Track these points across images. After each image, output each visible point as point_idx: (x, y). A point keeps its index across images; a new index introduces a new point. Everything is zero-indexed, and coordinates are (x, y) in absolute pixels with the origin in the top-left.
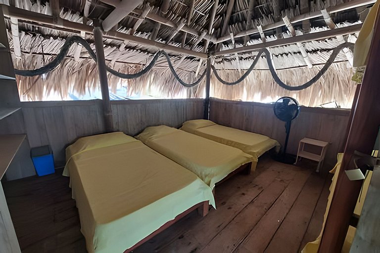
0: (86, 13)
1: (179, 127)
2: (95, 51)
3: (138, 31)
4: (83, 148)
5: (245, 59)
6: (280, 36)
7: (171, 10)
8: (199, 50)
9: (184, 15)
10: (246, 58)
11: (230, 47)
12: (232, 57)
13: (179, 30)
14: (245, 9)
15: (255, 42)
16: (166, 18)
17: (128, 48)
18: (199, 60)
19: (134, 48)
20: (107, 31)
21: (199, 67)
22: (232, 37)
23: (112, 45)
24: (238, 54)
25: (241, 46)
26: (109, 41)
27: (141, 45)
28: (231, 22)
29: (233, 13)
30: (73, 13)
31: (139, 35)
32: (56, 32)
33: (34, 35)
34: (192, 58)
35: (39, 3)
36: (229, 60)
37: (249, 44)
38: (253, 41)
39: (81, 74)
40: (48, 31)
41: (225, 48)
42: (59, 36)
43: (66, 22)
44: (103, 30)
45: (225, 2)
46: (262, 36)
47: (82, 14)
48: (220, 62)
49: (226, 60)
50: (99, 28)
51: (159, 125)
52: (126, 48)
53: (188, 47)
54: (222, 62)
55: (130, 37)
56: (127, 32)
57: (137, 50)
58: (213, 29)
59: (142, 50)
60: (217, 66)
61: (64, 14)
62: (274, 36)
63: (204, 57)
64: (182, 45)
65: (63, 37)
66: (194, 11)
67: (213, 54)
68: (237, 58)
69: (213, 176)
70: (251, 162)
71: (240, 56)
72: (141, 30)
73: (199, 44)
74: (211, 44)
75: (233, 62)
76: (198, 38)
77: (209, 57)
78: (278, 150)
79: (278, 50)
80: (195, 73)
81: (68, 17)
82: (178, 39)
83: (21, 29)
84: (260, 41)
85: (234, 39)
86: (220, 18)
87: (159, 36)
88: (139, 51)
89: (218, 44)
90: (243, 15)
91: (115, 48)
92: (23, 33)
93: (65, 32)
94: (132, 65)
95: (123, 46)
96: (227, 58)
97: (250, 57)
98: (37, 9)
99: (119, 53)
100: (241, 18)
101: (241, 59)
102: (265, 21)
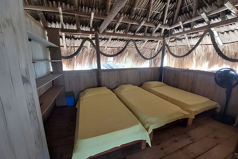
0: (91, 26)
1: (140, 85)
2: (95, 44)
3: (117, 30)
4: (85, 95)
5: (193, 38)
6: (223, 18)
7: (137, 14)
8: (156, 35)
9: (145, 16)
10: (195, 37)
11: (181, 31)
12: (183, 37)
13: (141, 26)
14: (192, 3)
15: (201, 25)
16: (133, 20)
17: (113, 39)
18: (157, 42)
19: (116, 39)
20: (101, 33)
21: (157, 46)
22: (181, 24)
23: (105, 39)
24: (187, 34)
25: (189, 29)
26: (103, 37)
27: (120, 37)
28: (180, 13)
29: (181, 7)
30: (86, 26)
31: (118, 32)
32: (79, 36)
33: (71, 39)
34: (152, 41)
35: (72, 24)
36: (180, 40)
37: (195, 27)
38: (199, 24)
39: (91, 55)
40: (76, 36)
41: (176, 32)
42: (81, 38)
43: (83, 32)
44: (99, 32)
45: (175, 1)
46: (207, 20)
47: (89, 26)
48: (173, 41)
49: (178, 39)
50: (97, 32)
51: (128, 84)
52: (112, 40)
53: (149, 35)
54: (175, 41)
55: (114, 34)
56: (112, 32)
57: (118, 40)
58: (167, 20)
59: (120, 40)
60: (170, 44)
61: (82, 27)
62: (218, 19)
63: (161, 39)
64: (145, 34)
65: (82, 38)
66: (152, 12)
67: (168, 36)
68: (187, 38)
69: (152, 123)
70: (188, 118)
71: (189, 36)
72: (119, 29)
73: (157, 32)
74: (166, 30)
75: (183, 40)
76: (156, 28)
77: (164, 39)
78: (218, 111)
79: (224, 29)
80: (155, 49)
81: (84, 29)
82: (142, 31)
83: (66, 37)
84: (205, 24)
85: (183, 25)
86: (171, 12)
87: (130, 31)
88: (119, 40)
89: (171, 29)
90: (190, 7)
91: (106, 40)
92: (67, 39)
93: (83, 36)
94: (115, 49)
95: (110, 39)
96: (179, 38)
97: (197, 36)
98: (71, 28)
99: (108, 43)
100: (188, 9)
101: (190, 38)
102: (209, 9)
